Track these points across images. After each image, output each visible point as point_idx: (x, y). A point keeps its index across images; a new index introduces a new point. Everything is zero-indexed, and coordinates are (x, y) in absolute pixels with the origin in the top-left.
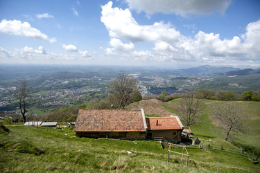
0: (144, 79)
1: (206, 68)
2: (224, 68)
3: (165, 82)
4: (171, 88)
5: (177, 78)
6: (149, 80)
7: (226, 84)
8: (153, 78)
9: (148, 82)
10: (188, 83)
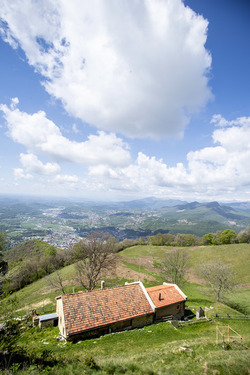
0: (71, 217)
1: (152, 201)
2: (171, 201)
3: (101, 220)
4: (109, 228)
5: (118, 214)
6: (77, 217)
7: (175, 221)
8: (83, 214)
9: (76, 221)
10: (131, 221)
